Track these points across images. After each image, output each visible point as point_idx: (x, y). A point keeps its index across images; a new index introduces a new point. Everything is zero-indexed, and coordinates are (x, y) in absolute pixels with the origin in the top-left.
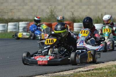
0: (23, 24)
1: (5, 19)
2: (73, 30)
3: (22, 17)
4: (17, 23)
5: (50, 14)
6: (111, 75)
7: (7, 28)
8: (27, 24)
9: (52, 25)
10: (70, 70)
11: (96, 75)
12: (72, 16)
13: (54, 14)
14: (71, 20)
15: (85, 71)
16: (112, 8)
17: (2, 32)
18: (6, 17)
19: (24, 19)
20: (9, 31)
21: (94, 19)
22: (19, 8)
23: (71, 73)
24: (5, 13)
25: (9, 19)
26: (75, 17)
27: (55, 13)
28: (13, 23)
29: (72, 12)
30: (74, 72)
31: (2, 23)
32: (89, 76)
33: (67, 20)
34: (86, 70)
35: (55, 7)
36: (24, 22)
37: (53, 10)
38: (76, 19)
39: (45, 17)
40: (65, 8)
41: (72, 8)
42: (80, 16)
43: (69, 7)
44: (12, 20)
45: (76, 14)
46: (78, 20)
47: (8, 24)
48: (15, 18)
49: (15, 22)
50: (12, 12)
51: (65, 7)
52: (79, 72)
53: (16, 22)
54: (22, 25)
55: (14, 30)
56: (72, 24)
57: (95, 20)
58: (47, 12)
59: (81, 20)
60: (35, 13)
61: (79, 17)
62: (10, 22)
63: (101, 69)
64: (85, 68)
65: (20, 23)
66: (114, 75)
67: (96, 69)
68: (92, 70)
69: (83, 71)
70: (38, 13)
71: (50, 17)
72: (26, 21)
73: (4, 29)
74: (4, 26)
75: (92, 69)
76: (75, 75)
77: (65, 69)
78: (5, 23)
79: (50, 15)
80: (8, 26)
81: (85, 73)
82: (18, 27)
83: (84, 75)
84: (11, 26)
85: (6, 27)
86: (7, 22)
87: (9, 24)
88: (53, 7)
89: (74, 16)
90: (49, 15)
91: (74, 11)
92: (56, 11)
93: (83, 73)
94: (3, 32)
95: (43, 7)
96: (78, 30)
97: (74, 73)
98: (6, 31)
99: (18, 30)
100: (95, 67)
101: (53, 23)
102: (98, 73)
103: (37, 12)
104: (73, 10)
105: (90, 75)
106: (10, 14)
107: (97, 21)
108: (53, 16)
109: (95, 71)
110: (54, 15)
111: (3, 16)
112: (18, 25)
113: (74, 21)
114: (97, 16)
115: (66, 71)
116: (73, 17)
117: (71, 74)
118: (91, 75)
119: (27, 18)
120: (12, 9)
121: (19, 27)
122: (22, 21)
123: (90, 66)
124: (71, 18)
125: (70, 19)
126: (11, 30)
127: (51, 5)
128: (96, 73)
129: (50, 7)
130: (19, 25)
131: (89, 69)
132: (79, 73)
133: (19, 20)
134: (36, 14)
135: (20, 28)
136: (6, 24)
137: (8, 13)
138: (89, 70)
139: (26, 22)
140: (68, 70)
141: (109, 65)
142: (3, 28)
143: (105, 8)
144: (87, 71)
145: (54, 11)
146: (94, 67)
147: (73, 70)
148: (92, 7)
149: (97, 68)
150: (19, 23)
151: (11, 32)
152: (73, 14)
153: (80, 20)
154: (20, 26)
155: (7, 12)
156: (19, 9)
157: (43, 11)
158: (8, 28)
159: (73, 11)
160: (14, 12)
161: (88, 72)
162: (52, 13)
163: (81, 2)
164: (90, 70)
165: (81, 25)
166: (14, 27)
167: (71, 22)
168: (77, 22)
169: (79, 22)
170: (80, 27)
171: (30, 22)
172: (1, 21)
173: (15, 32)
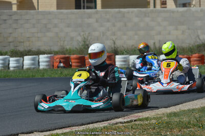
0: (44, 57)
1: (19, 50)
3: (42, 49)
4: (37, 56)
6: (159, 128)
9: (86, 58)
10: (103, 121)
11: (139, 127)
12: (113, 46)
13: (88, 43)
14: (112, 51)
15: (125, 122)
16: (169, 34)
17: (16, 69)
18: (21, 48)
20: (25, 67)
22: (39, 35)
23: (105, 125)
24: (20, 42)
25: (26, 51)
26: (118, 48)
28: (30, 57)
29: (113, 40)
31: (16, 57)
32: (129, 128)
34: (126, 120)
35: (89, 33)
36: (46, 56)
37: (86, 37)
38: (119, 50)
39: (76, 48)
40: (103, 35)
41: (114, 34)
42: (125, 46)
43: (109, 33)
44: (28, 53)
45: (119, 44)
46: (121, 51)
48: (34, 49)
49: (33, 55)
50: (29, 41)
51: (103, 33)
52: (116, 124)
53: (35, 55)
54: (43, 58)
55: (33, 67)
58: (78, 40)
59: (126, 52)
60: (62, 42)
61: (123, 47)
62: (26, 55)
63: (147, 119)
64: (124, 118)
65: (41, 56)
66: (163, 128)
67: (140, 120)
68: (135, 121)
69: (121, 123)
70: (66, 42)
71: (82, 47)
72: (49, 54)
73: (17, 65)
74: (17, 61)
75: (135, 119)
77: (97, 120)
78: (20, 57)
79: (82, 45)
80: (23, 61)
81: (124, 125)
82: (37, 62)
83: (121, 128)
84: (28, 60)
85: (21, 62)
86: (22, 54)
87: (26, 57)
88: (87, 33)
89: (115, 46)
90: (80, 45)
91: (116, 39)
92: (91, 39)
93: (121, 125)
95: (73, 34)
98: (21, 68)
99: (38, 66)
100: (140, 116)
102: (142, 125)
103: (64, 41)
104: (114, 38)
106: (27, 44)
109: (138, 123)
111: (16, 47)
112: (37, 59)
113: (116, 52)
118: (132, 127)
119: (51, 50)
120: (29, 38)
121: (39, 62)
122: (43, 53)
124: (112, 48)
126: (28, 67)
127: (83, 31)
128: (139, 125)
129: (82, 33)
133: (39, 53)
134: (63, 44)
135: (40, 64)
136: (22, 58)
137: (23, 42)
138: (131, 121)
139: (49, 55)
140: (100, 122)
141: (159, 113)
142: (16, 63)
143: (160, 33)
144: (128, 122)
145: (87, 39)
146: (137, 116)
147: (109, 121)
148: (142, 33)
150: (39, 57)
151: (28, 69)
152: (114, 43)
153: (124, 52)
154: (40, 60)
155: (22, 41)
156: (38, 37)
157: (72, 39)
158: (24, 64)
159: (114, 39)
160: (32, 42)
162: (84, 42)
163: (125, 25)
165: (125, 58)
166: (33, 62)
167: (112, 54)
168: (121, 54)
169: (123, 54)
170: (124, 61)
171: (55, 54)
172: (14, 54)
173: (34, 68)
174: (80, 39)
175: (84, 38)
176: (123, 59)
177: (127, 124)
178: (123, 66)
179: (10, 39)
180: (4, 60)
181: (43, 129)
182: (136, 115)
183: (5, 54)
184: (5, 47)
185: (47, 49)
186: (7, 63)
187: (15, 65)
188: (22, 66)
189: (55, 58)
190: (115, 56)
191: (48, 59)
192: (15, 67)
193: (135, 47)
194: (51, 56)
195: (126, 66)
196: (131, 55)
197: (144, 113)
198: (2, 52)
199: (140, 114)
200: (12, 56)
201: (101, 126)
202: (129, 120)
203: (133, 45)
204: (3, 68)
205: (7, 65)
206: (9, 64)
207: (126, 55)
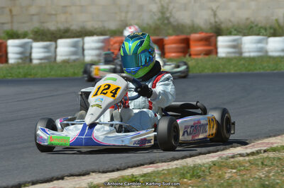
0: (93, 41)
1: (48, 30)
2: (217, 53)
3: (90, 25)
4: (80, 39)
5: (160, 15)
7: (55, 52)
8: (103, 41)
9: (165, 42)
11: (275, 163)
12: (212, 20)
13: (168, 15)
14: (211, 28)
15: (248, 155)
17: (43, 61)
18: (52, 26)
19: (96, 29)
20: (59, 58)
21: (268, 26)
23: (214, 159)
24: (50, 15)
25: (60, 30)
26: (222, 23)
27: (171, 13)
29: (213, 10)
30: (220, 157)
31: (42, 40)
32: (257, 165)
33: (202, 31)
34: (249, 151)
36: (95, 38)
37: (165, 6)
38: (223, 26)
39: (148, 24)
40: (195, 1)
42: (233, 19)
44: (66, 34)
45: (223, 16)
46: (228, 29)
47: (56, 42)
48: (75, 27)
49: (73, 37)
50: (65, 13)
52: (233, 157)
53: (78, 37)
54: (91, 43)
55: (73, 57)
56: (213, 38)
57: (271, 28)
58: (151, 11)
59: (235, 30)
60: (123, 15)
61: (230, 21)
62: (61, 37)
64: (246, 148)
65: (87, 39)
67: (274, 150)
68: (265, 151)
69: (241, 155)
70: (130, 15)
72: (102, 34)
73: (46, 55)
74: (46, 47)
75: (265, 148)
76: (222, 164)
78: (50, 41)
79: (159, 19)
80: (56, 47)
81: (247, 158)
82: (80, 50)
83: (244, 164)
84: (65, 46)
85: (53, 49)
86: (53, 36)
87: (60, 42)
89: (217, 20)
90: (156, 18)
91: (218, 7)
92: (174, 7)
93: (241, 158)
94: (46, 61)
96: (229, 53)
97: (220, 160)
98: (53, 60)
99: (82, 57)
100: (272, 143)
101: (167, 39)
102: (279, 159)
103: (127, 12)
104: (214, 5)
105: (260, 163)
106: (62, 18)
107: (275, 30)
108: (166, 22)
109: (271, 155)
110: (168, 19)
111: (43, 23)
112: (81, 44)
113: (219, 31)
114: (274, 18)
115: (201, 156)
116: (216, 22)
117: (213, 162)
118: (262, 163)
119: (104, 27)
120: (65, 7)
121: (83, 50)
122: (91, 34)
123: (260, 142)
124: (211, 24)
125: (209, 27)
126: (64, 58)
128: (274, 158)
130: (83, 43)
131: (257, 149)
132: (232, 160)
134: (126, 17)
135: (86, 52)
136: (53, 43)
137: (55, 15)
138: (258, 152)
139: (102, 38)
140: (205, 154)
142: (45, 52)
144: (253, 154)
145: (167, 9)
146: (268, 144)
147: (219, 153)
149: (275, 145)
150: (83, 40)
151: (65, 62)
152: (215, 15)
153: (233, 30)
154: (86, 46)
155: (53, 12)
156: (82, 6)
157: (141, 8)
158: (58, 53)
159: (214, 8)
160: (71, 14)
161: (255, 157)
162: (163, 13)
164: (260, 150)
165: (234, 41)
166: (73, 49)
167: (211, 34)
168: (226, 35)
169: (229, 34)
170: (234, 47)
171: (111, 36)
172: (40, 35)
173: (75, 61)
174: (154, 8)
175: (162, 6)
176: (231, 43)
177: (251, 158)
178: (233, 55)
179: (33, 10)
180: (22, 46)
181: (105, 167)
182: (266, 141)
183: (24, 36)
184: (23, 23)
185: (96, 26)
186: (28, 51)
187: (42, 55)
188: (54, 56)
189: (112, 43)
190: (216, 38)
191: (100, 45)
192: (41, 59)
193: (252, 22)
194: (105, 39)
195: (237, 55)
196: (245, 35)
197: (279, 137)
198: (20, 32)
199: (272, 140)
200: (36, 40)
201: (207, 160)
202: (254, 150)
203: (247, 19)
204: (20, 61)
205: (28, 55)
206: (31, 54)
207: (235, 35)
